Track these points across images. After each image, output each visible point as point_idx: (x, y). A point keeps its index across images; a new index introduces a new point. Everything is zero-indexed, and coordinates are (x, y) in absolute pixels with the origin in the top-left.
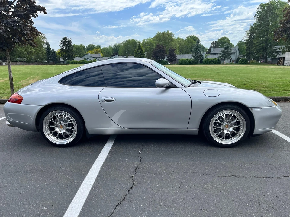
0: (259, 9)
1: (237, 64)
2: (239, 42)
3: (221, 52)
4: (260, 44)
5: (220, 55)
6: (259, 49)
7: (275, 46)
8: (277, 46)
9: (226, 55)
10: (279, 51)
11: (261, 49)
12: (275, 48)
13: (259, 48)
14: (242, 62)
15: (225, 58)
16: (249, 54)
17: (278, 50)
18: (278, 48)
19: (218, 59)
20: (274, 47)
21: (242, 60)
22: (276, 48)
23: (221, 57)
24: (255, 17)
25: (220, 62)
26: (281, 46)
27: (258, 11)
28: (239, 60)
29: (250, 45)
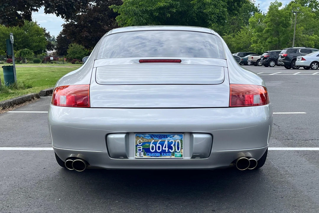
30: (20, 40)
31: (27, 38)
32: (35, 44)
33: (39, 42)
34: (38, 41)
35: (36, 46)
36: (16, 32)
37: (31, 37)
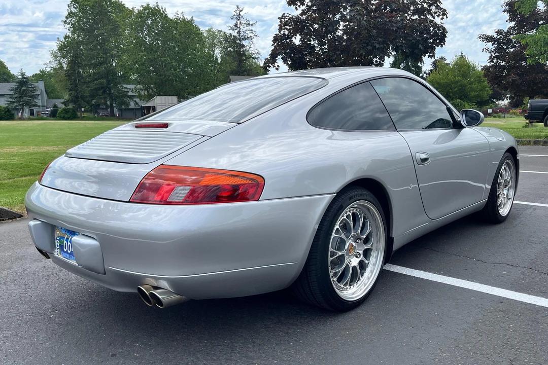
0: (72, 7)
1: (55, 120)
2: (41, 72)
3: (12, 93)
4: (96, 80)
5: (11, 98)
6: (95, 89)
7: (125, 86)
8: (128, 86)
9: (26, 98)
10: (133, 94)
11: (99, 89)
12: (126, 90)
13: (96, 87)
14: (66, 116)
15: (23, 104)
16: (77, 97)
17: (130, 94)
18: (130, 89)
19: (7, 108)
20: (122, 87)
21: (64, 109)
22: (126, 88)
23: (14, 102)
24: (65, 22)
25: (13, 115)
26: (135, 86)
27: (69, 11)
28: (57, 110)
29: (75, 80)
30: (456, 89)
31: (465, 86)
32: (473, 94)
33: (481, 90)
34: (478, 90)
35: (475, 96)
36: (452, 80)
37: (469, 84)
